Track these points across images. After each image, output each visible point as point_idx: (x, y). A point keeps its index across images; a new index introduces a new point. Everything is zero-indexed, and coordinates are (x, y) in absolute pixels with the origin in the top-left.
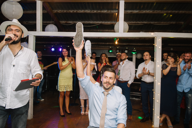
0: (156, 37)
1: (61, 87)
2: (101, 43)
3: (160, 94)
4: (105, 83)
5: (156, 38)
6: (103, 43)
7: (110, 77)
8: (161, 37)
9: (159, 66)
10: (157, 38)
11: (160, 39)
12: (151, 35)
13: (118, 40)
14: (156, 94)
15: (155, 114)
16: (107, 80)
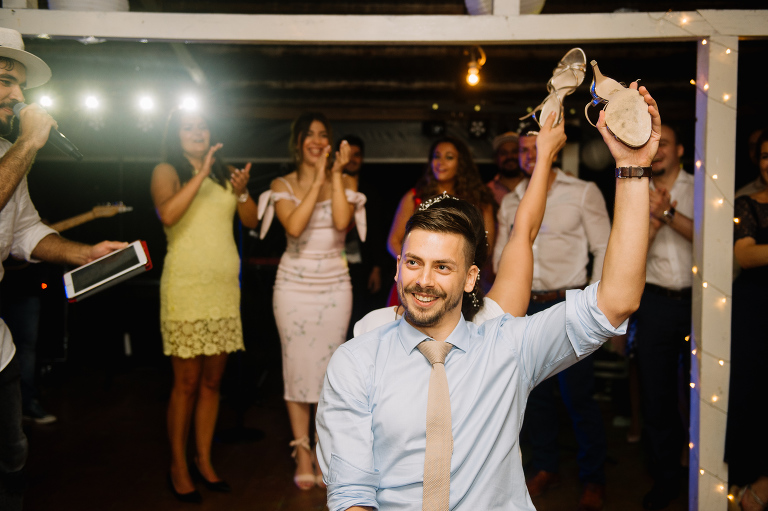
0: (707, 38)
1: (187, 329)
2: (380, 83)
3: (728, 358)
4: (406, 290)
5: (704, 42)
6: (393, 84)
7: (438, 262)
8: (736, 40)
9: (720, 202)
10: (713, 46)
11: (728, 51)
12: (680, 27)
13: (483, 61)
14: (705, 360)
15: (702, 472)
16: (421, 276)
